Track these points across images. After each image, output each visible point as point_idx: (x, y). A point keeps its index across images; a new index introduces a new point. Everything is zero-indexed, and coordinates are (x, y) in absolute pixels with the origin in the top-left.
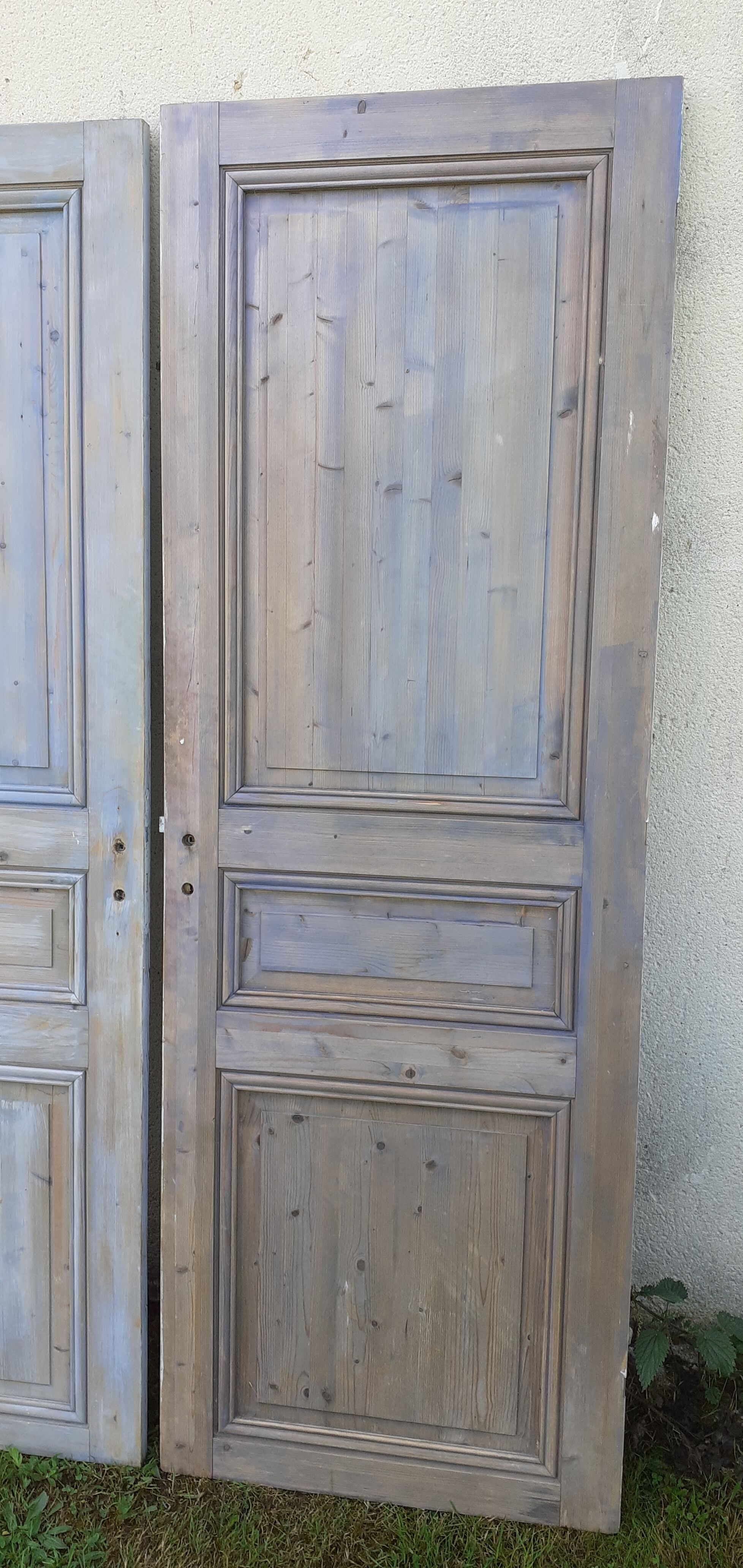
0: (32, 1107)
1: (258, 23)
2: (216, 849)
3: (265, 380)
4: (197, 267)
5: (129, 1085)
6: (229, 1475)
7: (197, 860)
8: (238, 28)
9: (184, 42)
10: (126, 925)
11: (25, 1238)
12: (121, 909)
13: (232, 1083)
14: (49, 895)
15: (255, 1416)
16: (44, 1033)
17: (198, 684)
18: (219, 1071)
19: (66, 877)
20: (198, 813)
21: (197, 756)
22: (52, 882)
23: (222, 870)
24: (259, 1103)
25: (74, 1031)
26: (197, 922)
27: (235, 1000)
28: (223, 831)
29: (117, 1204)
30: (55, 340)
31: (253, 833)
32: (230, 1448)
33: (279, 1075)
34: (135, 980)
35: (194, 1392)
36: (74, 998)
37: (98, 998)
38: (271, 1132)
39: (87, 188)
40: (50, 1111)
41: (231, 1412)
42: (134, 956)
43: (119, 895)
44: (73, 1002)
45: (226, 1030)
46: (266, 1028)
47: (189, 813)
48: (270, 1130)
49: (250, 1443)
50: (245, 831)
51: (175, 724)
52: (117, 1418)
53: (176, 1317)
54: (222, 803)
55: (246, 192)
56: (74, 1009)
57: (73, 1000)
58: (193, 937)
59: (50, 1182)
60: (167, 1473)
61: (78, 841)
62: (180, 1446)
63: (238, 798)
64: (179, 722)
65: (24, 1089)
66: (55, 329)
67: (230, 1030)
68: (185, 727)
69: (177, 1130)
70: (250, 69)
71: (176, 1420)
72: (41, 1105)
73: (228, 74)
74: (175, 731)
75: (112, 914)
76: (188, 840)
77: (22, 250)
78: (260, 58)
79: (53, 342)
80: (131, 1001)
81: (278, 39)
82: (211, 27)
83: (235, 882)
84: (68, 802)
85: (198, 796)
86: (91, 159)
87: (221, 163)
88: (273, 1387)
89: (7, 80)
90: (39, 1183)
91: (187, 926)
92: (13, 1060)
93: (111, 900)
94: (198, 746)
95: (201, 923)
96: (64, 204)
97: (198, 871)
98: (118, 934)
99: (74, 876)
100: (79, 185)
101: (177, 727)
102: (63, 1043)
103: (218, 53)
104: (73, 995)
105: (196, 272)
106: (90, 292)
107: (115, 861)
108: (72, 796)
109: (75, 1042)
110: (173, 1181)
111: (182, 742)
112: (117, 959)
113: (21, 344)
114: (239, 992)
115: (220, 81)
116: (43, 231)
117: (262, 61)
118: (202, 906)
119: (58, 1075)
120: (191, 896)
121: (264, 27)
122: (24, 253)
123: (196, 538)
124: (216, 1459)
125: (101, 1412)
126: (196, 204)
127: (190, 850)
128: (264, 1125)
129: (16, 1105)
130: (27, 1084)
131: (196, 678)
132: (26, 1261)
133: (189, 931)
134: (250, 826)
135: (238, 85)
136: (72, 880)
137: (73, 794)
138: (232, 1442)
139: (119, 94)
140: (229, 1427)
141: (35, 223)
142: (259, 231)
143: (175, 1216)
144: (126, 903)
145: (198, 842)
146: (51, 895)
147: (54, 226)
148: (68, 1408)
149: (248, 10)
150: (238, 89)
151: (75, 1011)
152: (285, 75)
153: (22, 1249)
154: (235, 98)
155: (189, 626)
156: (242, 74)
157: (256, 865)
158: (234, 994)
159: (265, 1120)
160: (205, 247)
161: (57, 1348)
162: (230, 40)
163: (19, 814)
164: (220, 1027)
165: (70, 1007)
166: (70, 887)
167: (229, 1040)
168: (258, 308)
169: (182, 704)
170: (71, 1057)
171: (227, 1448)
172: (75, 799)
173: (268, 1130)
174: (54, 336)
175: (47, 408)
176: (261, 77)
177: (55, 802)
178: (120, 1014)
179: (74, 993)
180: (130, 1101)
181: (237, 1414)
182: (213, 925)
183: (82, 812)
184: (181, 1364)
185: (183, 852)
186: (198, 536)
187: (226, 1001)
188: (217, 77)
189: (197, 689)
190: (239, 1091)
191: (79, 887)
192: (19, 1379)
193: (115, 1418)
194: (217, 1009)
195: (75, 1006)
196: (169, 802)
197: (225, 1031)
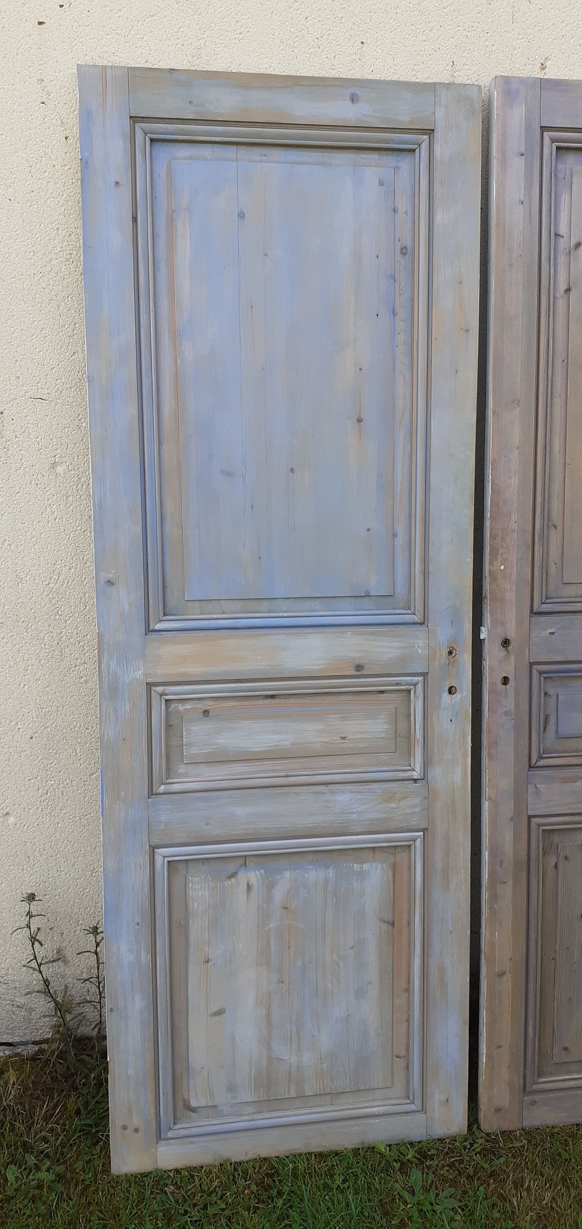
0: (379, 866)
1: (563, 22)
2: (527, 649)
3: (568, 290)
4: (522, 203)
5: (461, 838)
6: (536, 1123)
7: (513, 658)
8: (548, 24)
9: (507, 29)
10: (457, 713)
11: (372, 973)
12: (454, 701)
13: (539, 825)
14: (392, 695)
15: (551, 1074)
16: (393, 805)
17: (516, 522)
18: (530, 817)
19: (410, 680)
20: (514, 621)
21: (514, 577)
22: (398, 684)
23: (531, 664)
24: (556, 838)
25: (417, 800)
26: (513, 706)
27: (542, 763)
28: (533, 634)
29: (451, 932)
30: (406, 254)
31: (556, 634)
32: (536, 1102)
33: (572, 814)
34: (465, 755)
35: (509, 1066)
36: (416, 775)
37: (437, 773)
38: (566, 858)
39: (438, 135)
40: (394, 868)
41: (536, 1074)
42: (464, 736)
43: (451, 690)
44: (415, 777)
45: (536, 786)
46: (566, 780)
47: (507, 623)
48: (565, 857)
49: (551, 1095)
50: (550, 633)
51: (497, 554)
52: (450, 1100)
53: (496, 1011)
54: (533, 613)
55: (558, 148)
56: (415, 783)
57: (416, 776)
58: (510, 718)
59: (393, 924)
60: (488, 1133)
61: (420, 651)
62: (498, 1110)
63: (545, 608)
64: (500, 553)
65: (371, 854)
66: (404, 245)
67: (538, 786)
68: (505, 556)
69: (498, 867)
70: (553, 55)
71: (495, 1091)
72: (387, 864)
73: (537, 57)
74: (496, 560)
75: (446, 705)
76: (506, 643)
77: (379, 180)
78: (562, 47)
79: (403, 256)
80: (462, 771)
81: (577, 36)
82: (527, 20)
83: (541, 673)
84: (412, 621)
85: (514, 609)
86: (440, 113)
87: (542, 125)
88: (566, 1049)
89: (362, 43)
90: (385, 927)
91: (505, 709)
92: (366, 830)
93: (446, 695)
94: (515, 571)
95: (516, 706)
96: (418, 146)
97: (513, 666)
98: (451, 720)
99: (416, 678)
100: (430, 132)
101: (499, 556)
102: (406, 811)
103: (531, 41)
104: (415, 772)
105: (521, 207)
106: (440, 217)
107: (449, 664)
108: (414, 616)
109: (418, 809)
110: (495, 907)
111: (502, 568)
112: (451, 741)
113: (378, 256)
114: (544, 756)
115: (530, 62)
116: (396, 167)
117: (563, 51)
118: (517, 693)
119: (405, 837)
120: (508, 686)
121: (567, 25)
122: (381, 183)
123: (517, 411)
124: (525, 1113)
125: (437, 1097)
126: (522, 155)
127: (508, 651)
128: (562, 853)
129: (366, 866)
130: (374, 848)
131: (514, 517)
132: (373, 992)
133: (506, 714)
134: (553, 629)
135: (543, 67)
136: (414, 682)
137: (414, 614)
138: (537, 1097)
139: (452, 63)
140: (535, 1087)
141: (389, 159)
142: (564, 179)
143: (497, 933)
144: (457, 697)
145: (513, 644)
146: (394, 695)
147: (405, 163)
148: (408, 1101)
149: (557, 11)
150: (544, 69)
151: (417, 785)
152: (579, 62)
153: (370, 983)
154: (541, 75)
155: (510, 478)
156: (547, 58)
157: (558, 658)
158: (541, 757)
159: (562, 850)
160: (528, 189)
161: (397, 1057)
162: (541, 32)
163: (373, 633)
164: (531, 783)
165: (412, 782)
166: (412, 687)
167: (538, 793)
168: (563, 237)
169: (503, 539)
170: (415, 822)
171: (534, 1103)
172: (416, 619)
173: (564, 857)
174: (404, 251)
175: (397, 309)
176: (561, 63)
177: (401, 621)
178: (454, 783)
179: (414, 770)
180: (462, 849)
181: (539, 1076)
182: (526, 707)
183: (422, 628)
184: (499, 1047)
185: (504, 653)
186: (518, 409)
187: (535, 763)
188: (528, 59)
189: (515, 526)
190: (543, 830)
191: (420, 687)
192: (367, 1087)
193: (447, 1100)
194: (528, 771)
195: (415, 781)
196: (492, 614)
197: (534, 787)
